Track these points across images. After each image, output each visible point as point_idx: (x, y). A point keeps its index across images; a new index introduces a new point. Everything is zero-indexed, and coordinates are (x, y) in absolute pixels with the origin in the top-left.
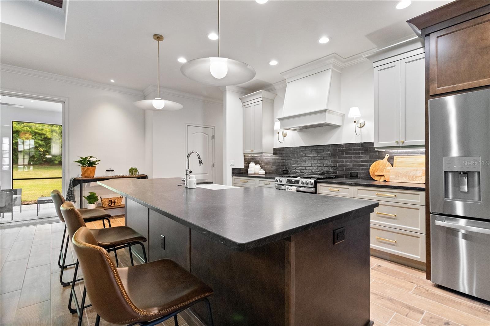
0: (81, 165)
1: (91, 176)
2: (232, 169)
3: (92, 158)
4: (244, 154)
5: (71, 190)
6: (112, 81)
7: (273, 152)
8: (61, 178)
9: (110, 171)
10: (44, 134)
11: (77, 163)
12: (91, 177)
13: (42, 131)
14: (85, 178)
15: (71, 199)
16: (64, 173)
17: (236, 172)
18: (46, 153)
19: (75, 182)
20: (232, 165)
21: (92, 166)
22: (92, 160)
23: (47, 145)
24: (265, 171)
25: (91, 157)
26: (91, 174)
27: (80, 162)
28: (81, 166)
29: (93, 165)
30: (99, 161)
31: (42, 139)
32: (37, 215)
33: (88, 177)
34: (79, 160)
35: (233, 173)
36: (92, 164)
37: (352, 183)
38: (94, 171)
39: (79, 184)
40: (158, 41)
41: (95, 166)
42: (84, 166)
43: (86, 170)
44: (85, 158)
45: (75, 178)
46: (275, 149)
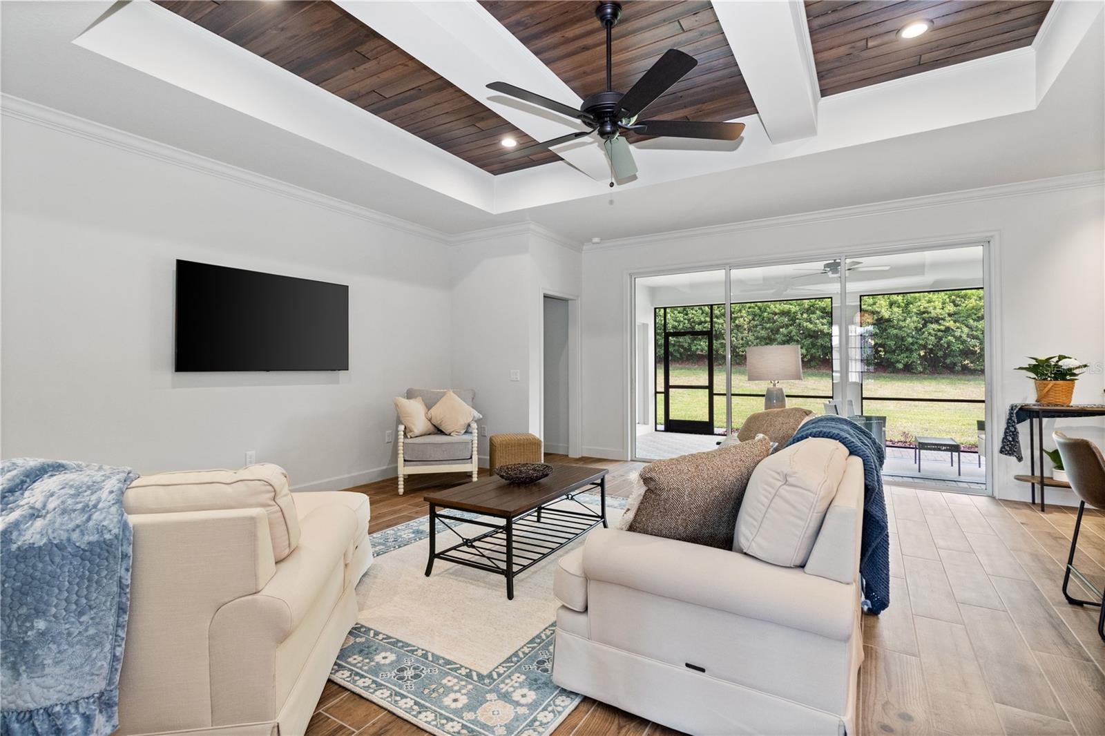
0: (1033, 376)
1: (1064, 403)
3: (1064, 360)
5: (1013, 432)
8: (983, 401)
10: (878, 313)
11: (1024, 371)
12: (1063, 406)
13: (874, 306)
14: (1049, 408)
15: (1015, 451)
16: (989, 391)
18: (879, 349)
19: (1022, 413)
21: (1064, 379)
22: (1065, 364)
23: (882, 334)
25: (1061, 358)
26: (1064, 399)
27: (1032, 369)
28: (1034, 378)
29: (1068, 377)
30: (1085, 366)
31: (875, 322)
32: (919, 471)
33: (1057, 405)
34: (1029, 365)
36: (1064, 375)
38: (1070, 392)
39: (1029, 420)
41: (1073, 380)
42: (1044, 379)
43: (1051, 388)
44: (1046, 359)
45: (1022, 406)
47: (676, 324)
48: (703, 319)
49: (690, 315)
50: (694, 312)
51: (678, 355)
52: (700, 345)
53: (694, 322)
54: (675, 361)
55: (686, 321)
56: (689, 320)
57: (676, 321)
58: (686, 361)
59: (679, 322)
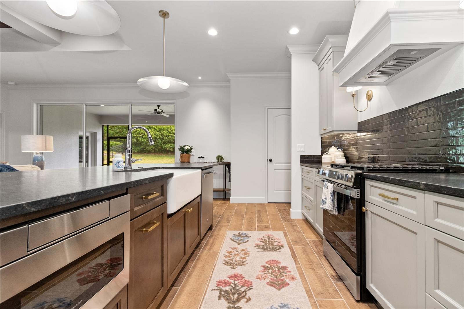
1: (185, 162)
2: (301, 156)
4: (321, 135)
6: (200, 78)
7: (357, 130)
9: (201, 158)
17: (306, 160)
20: (301, 151)
24: (345, 159)
26: (185, 160)
35: (302, 162)
37: (419, 183)
40: (163, 19)
43: (181, 157)
46: (359, 124)
47: (156, 136)
48: (168, 135)
49: (162, 133)
50: (164, 131)
51: (157, 150)
52: (166, 146)
53: (164, 136)
54: (156, 153)
55: (160, 135)
56: (162, 135)
57: (156, 135)
58: (161, 153)
59: (157, 135)
